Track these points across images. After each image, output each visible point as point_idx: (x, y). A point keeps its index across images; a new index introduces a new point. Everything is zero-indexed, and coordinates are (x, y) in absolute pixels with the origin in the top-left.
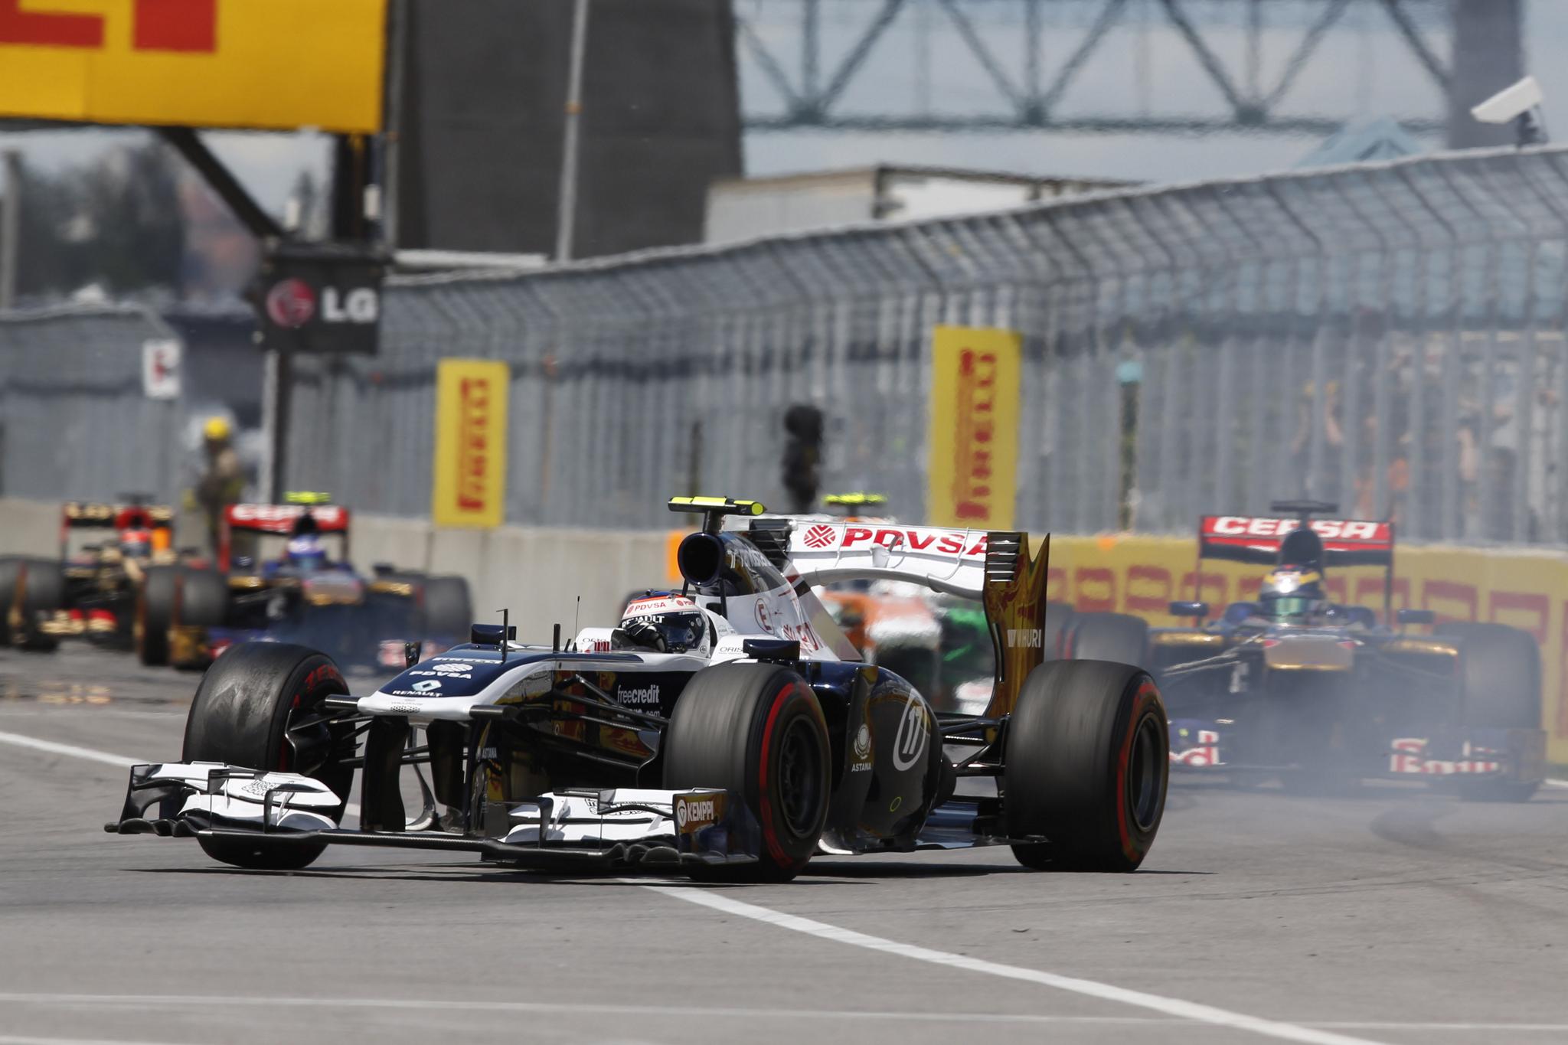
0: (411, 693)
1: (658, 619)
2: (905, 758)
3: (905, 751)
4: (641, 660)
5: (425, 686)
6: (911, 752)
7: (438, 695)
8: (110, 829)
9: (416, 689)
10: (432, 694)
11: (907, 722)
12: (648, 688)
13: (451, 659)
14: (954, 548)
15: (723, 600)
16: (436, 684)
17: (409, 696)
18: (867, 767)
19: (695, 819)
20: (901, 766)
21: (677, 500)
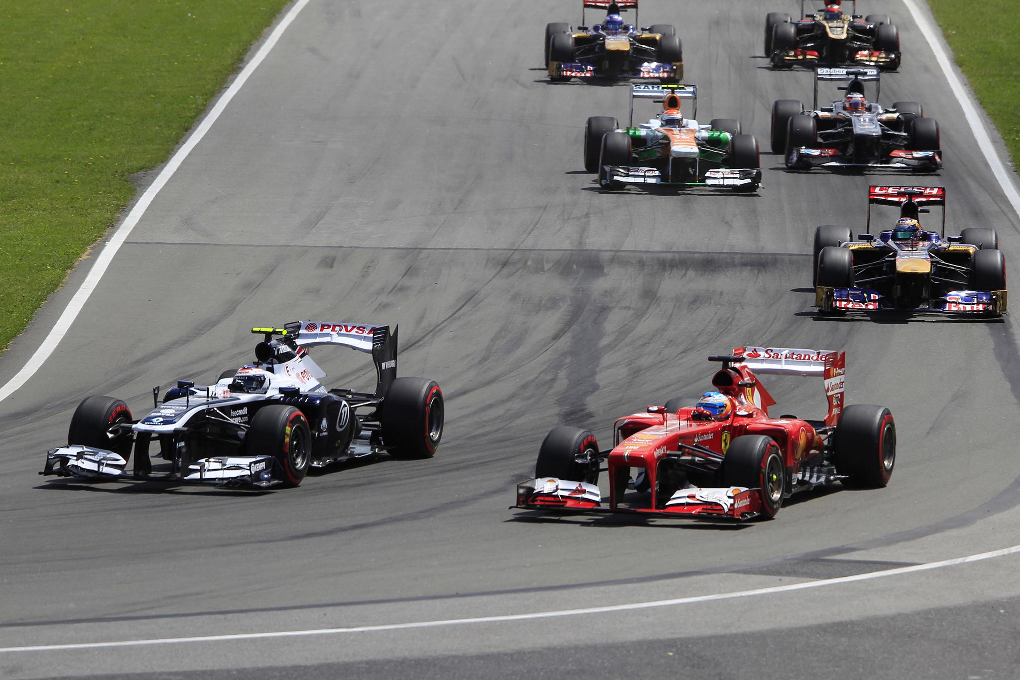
0: (152, 423)
1: (245, 378)
2: (341, 427)
3: (341, 424)
4: (239, 399)
5: (157, 420)
6: (343, 424)
7: (162, 424)
8: (40, 473)
9: (154, 421)
10: (159, 424)
11: (341, 413)
12: (243, 409)
13: (168, 407)
14: (361, 332)
15: (273, 366)
16: (161, 419)
17: (151, 424)
18: (326, 433)
19: (258, 470)
20: (339, 430)
21: (255, 329)
